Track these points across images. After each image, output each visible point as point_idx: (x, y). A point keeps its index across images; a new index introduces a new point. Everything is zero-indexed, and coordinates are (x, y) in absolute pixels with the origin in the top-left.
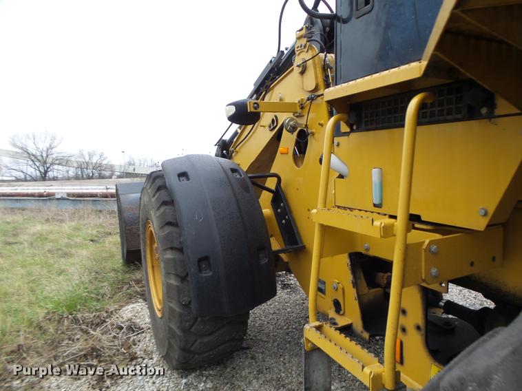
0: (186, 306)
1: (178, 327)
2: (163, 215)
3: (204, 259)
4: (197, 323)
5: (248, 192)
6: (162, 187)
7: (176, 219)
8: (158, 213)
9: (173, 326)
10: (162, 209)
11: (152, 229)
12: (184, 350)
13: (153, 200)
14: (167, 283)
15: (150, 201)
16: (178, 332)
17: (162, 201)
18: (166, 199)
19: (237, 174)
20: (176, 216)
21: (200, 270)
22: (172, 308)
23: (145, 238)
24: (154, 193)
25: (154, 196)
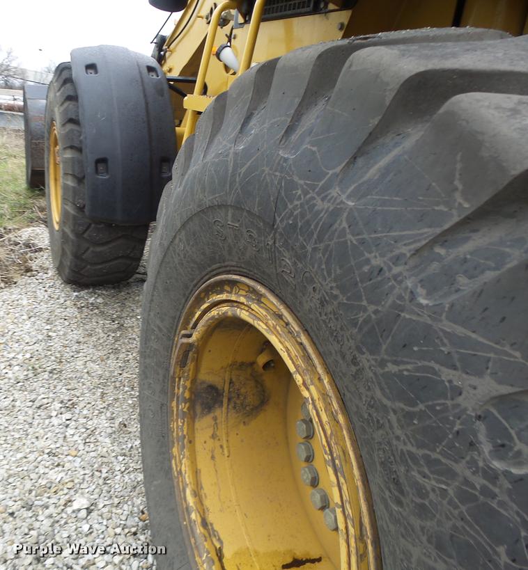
0: (81, 209)
1: (73, 231)
2: (66, 112)
3: (102, 161)
4: (90, 229)
5: (162, 96)
6: (68, 81)
7: (78, 116)
8: (62, 109)
9: (67, 230)
10: (66, 105)
11: (56, 132)
12: (77, 256)
13: (58, 94)
14: (65, 184)
15: (55, 96)
16: (71, 236)
17: (66, 95)
18: (71, 93)
19: (153, 74)
20: (78, 112)
21: (97, 171)
22: (67, 210)
23: (49, 145)
24: (59, 86)
25: (59, 90)
